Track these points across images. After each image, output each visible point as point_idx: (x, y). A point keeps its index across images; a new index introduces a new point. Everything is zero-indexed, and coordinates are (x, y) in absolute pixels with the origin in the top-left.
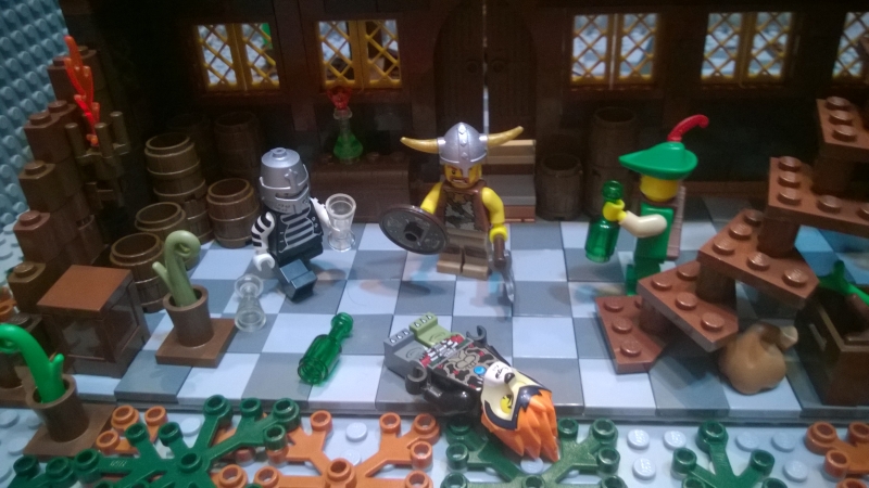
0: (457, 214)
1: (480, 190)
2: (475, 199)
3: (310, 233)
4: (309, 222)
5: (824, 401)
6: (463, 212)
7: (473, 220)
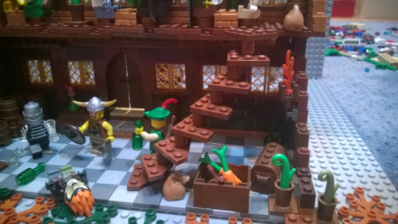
0: (94, 131)
1: (102, 122)
2: (100, 125)
3: (43, 134)
4: (42, 130)
5: (195, 205)
6: (96, 130)
7: (100, 133)
